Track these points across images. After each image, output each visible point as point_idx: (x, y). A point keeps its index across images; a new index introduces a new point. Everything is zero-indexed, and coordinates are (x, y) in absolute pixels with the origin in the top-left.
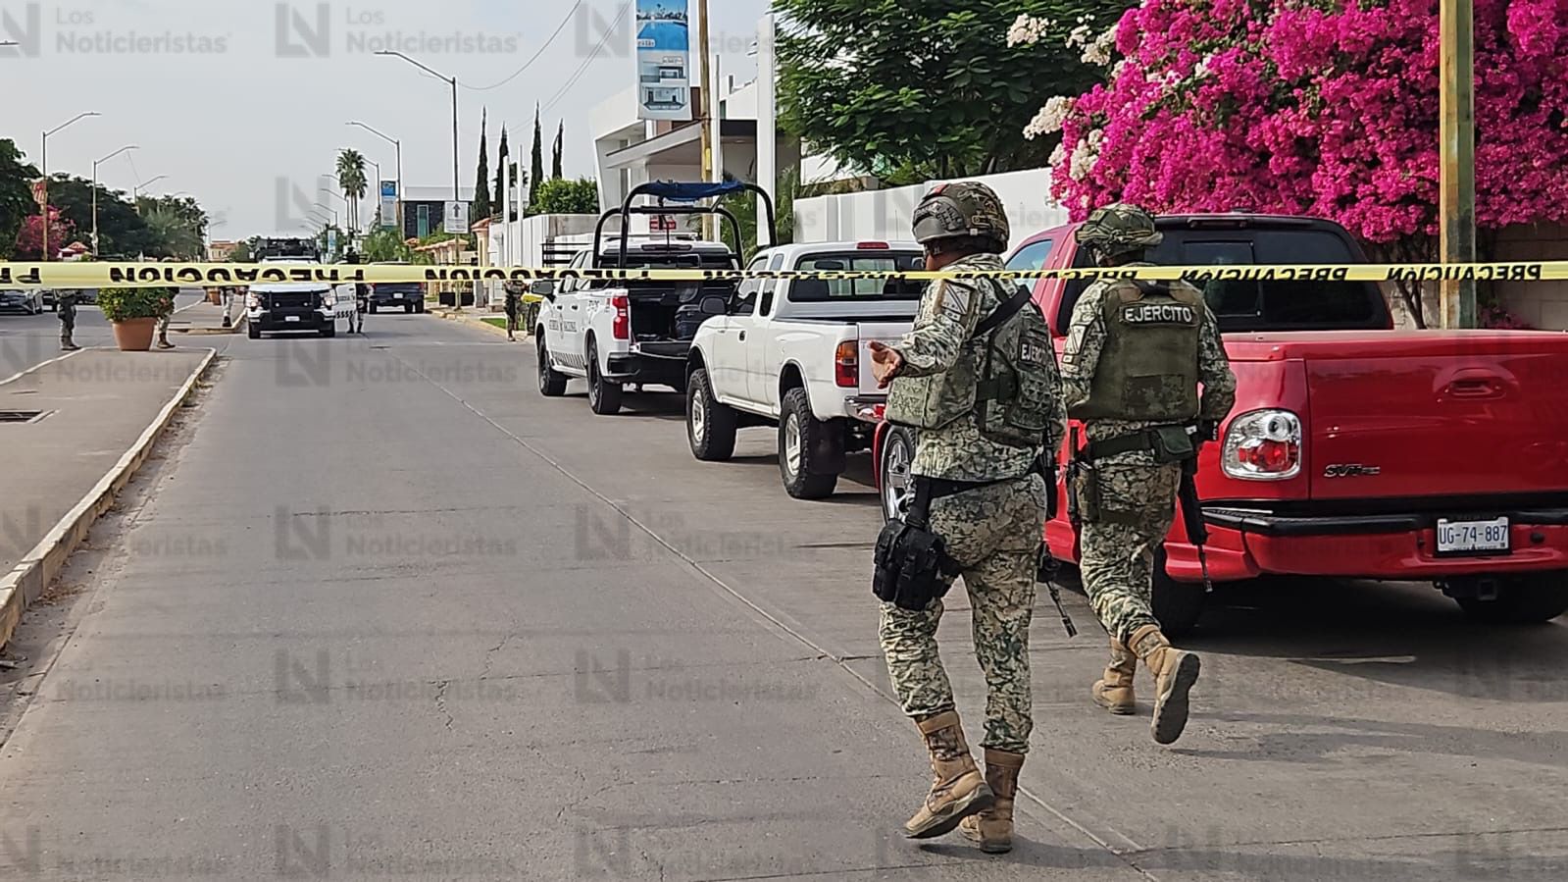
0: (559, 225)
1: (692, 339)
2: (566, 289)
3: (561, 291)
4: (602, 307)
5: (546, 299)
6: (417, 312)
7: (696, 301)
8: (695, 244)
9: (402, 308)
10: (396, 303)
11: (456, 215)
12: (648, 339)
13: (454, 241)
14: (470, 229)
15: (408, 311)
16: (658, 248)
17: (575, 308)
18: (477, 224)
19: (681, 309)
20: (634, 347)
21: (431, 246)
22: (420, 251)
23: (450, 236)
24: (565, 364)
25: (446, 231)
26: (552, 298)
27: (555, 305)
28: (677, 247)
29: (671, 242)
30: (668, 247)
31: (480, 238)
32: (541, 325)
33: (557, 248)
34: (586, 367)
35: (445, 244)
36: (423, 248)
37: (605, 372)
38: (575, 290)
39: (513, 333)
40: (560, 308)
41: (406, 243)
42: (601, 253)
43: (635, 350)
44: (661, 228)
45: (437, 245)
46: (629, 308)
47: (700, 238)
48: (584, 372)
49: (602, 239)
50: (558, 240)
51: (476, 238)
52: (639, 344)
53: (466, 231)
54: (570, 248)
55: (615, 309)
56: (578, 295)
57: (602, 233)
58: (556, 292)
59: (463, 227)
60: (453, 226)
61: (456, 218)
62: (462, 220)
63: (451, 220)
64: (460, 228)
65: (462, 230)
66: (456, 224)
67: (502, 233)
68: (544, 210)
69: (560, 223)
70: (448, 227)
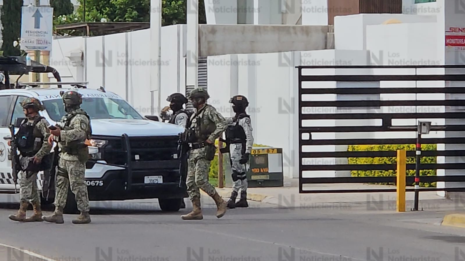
59: (46, 42)
60: (33, 41)
61: (36, 30)
62: (44, 32)
63: (30, 32)
64: (41, 44)
65: (44, 47)
66: (36, 38)
67: (81, 51)
68: (105, 18)
69: (204, 37)
70: (26, 42)
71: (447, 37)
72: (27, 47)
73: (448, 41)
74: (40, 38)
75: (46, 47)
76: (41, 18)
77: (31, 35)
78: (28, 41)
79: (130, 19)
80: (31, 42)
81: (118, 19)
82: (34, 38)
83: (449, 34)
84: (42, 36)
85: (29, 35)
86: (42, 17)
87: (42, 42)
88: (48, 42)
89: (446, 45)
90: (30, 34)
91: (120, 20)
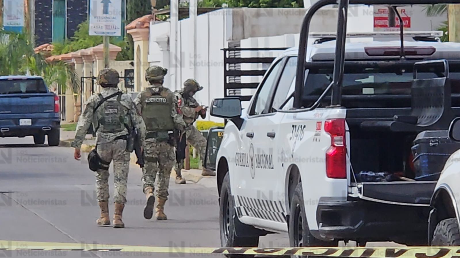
0: (247, 23)
1: (437, 178)
2: (258, 109)
3: (252, 112)
4: (309, 134)
5: (230, 123)
6: (50, 144)
7: (442, 124)
8: (439, 46)
9: (30, 139)
10: (22, 132)
11: (106, 12)
12: (374, 179)
13: (101, 47)
14: (123, 31)
15: (39, 142)
16: (388, 52)
17: (272, 136)
18: (133, 24)
19: (421, 136)
20: (355, 190)
21: (70, 55)
22: (56, 61)
23: (97, 40)
24: (258, 215)
25: (91, 33)
26: (239, 122)
27: (244, 132)
28: (413, 52)
29: (406, 44)
30: (402, 51)
31: (138, 43)
32: (223, 160)
33: (244, 55)
34: (287, 218)
35: (89, 51)
36: (59, 57)
37: (313, 224)
38: (271, 110)
39: (183, 172)
40: (251, 136)
41: (36, 50)
42: (308, 59)
43: (356, 193)
44: (392, 25)
45: (79, 53)
46: (348, 134)
47: (445, 39)
48: (284, 225)
49: (311, 41)
50: (244, 44)
51: (132, 43)
52: (361, 185)
53: (119, 33)
54: (263, 54)
55: (328, 136)
56: (277, 118)
57: (310, 33)
58: (244, 115)
59: (114, 27)
60: (102, 27)
61: (105, 15)
62: (113, 17)
63: (98, 18)
64: (110, 29)
65: (113, 32)
66: (105, 23)
67: (167, 36)
68: (226, 3)
69: (248, 20)
70: (95, 27)
71: (375, 19)
72: (95, 32)
73: (377, 22)
74: (109, 23)
75: (115, 33)
76: (109, 4)
77: (100, 21)
78: (97, 27)
79: (264, 5)
80: (99, 27)
81: (252, 5)
82: (103, 24)
83: (377, 16)
84: (110, 21)
85: (97, 21)
86: (110, 2)
87: (111, 27)
88: (116, 27)
89: (375, 26)
90: (99, 19)
91: (254, 5)
